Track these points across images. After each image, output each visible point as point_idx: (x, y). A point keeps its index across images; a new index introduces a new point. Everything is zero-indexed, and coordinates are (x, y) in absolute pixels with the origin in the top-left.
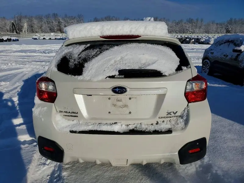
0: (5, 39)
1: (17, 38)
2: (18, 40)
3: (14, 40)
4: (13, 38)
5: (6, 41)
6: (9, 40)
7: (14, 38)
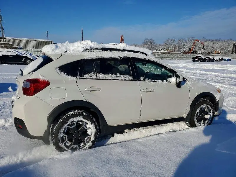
0: (216, 59)
1: (229, 58)
2: (230, 60)
3: (225, 60)
4: (224, 58)
5: (217, 61)
6: (220, 60)
7: (226, 58)
